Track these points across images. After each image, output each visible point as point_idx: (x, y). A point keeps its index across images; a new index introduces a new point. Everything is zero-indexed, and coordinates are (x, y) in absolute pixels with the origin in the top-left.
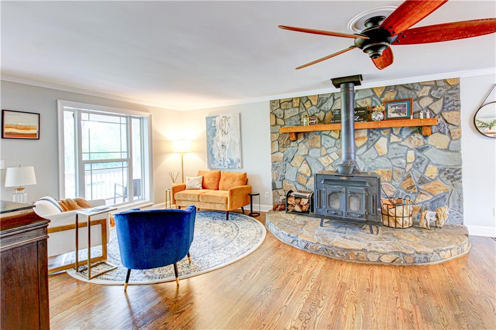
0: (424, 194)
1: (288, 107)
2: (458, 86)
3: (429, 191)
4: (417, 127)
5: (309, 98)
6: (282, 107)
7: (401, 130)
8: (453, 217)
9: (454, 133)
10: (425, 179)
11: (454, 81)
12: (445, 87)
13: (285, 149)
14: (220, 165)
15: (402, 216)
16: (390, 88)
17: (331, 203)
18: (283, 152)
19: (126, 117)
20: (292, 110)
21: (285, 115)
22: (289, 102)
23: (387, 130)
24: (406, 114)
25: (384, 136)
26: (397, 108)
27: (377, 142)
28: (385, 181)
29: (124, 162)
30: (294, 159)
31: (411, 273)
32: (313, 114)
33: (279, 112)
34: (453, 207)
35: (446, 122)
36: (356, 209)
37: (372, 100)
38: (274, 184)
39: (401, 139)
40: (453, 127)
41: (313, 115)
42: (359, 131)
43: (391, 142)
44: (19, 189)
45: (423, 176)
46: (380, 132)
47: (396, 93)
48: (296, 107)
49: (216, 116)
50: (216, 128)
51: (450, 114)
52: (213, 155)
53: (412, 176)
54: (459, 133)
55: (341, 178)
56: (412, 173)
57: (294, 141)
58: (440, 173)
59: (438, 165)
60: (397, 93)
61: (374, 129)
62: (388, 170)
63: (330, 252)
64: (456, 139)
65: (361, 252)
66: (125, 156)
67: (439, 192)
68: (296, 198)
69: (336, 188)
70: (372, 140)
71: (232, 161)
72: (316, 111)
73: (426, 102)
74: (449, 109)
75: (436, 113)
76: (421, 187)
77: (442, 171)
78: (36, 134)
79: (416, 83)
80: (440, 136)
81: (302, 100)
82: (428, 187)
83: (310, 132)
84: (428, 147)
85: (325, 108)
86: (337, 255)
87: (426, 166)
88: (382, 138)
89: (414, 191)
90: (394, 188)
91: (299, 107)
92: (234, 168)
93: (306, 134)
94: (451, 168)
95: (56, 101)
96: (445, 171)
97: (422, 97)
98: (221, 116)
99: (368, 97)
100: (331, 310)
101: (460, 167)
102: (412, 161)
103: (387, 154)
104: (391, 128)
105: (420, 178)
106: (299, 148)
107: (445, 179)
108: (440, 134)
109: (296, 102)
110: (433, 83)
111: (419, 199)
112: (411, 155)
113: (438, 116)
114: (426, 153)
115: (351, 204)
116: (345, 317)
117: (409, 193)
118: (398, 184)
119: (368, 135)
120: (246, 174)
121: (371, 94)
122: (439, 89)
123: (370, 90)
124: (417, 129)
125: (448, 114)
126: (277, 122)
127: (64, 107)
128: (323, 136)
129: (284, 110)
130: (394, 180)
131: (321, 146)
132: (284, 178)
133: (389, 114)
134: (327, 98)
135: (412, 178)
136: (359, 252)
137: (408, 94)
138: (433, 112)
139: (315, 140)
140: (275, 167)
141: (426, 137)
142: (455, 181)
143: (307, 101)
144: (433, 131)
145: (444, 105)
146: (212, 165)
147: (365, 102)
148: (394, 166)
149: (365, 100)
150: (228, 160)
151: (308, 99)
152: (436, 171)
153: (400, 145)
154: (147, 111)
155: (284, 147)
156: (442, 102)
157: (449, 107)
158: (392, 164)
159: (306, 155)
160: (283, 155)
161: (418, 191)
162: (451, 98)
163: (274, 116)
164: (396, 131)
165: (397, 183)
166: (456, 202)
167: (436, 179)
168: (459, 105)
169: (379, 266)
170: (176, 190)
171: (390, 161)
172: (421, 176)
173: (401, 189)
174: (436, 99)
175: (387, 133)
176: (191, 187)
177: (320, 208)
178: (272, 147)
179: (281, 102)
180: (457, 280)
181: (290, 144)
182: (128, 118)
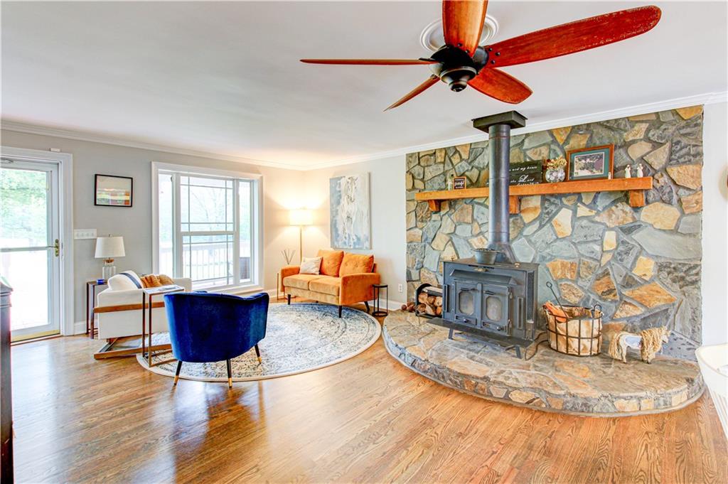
0: (630, 304)
1: (429, 163)
2: (699, 121)
3: (639, 300)
4: (622, 191)
5: (458, 149)
6: (422, 164)
7: (595, 197)
8: (682, 347)
9: (688, 202)
10: (634, 279)
11: (692, 111)
12: (674, 123)
13: (424, 224)
14: (345, 243)
15: (577, 336)
16: (578, 129)
17: (462, 305)
18: (422, 229)
19: (233, 180)
20: (434, 167)
21: (426, 174)
22: (430, 155)
23: (573, 197)
24: (601, 171)
25: (567, 207)
26: (588, 160)
27: (556, 217)
28: (567, 280)
29: (229, 236)
30: (436, 238)
31: (548, 423)
32: (462, 172)
33: (417, 170)
34: (681, 330)
35: (675, 183)
36: (495, 317)
37: (550, 149)
38: (409, 274)
39: (594, 212)
40: (687, 192)
41: (463, 174)
42: (529, 198)
43: (578, 216)
44: (108, 261)
45: (630, 274)
46: (561, 200)
47: (588, 136)
48: (440, 163)
49: (342, 177)
50: (342, 193)
51: (682, 169)
52: (337, 230)
53: (611, 273)
54: (697, 203)
55: (476, 269)
56: (611, 268)
57: (436, 213)
58: (660, 270)
59: (657, 256)
60: (591, 137)
61: (552, 195)
62: (571, 261)
63: (441, 376)
64: (692, 214)
65: (482, 382)
66: (230, 228)
67: (657, 303)
68: (429, 295)
69: (468, 284)
70: (548, 213)
71: (359, 239)
72: (466, 169)
73: (638, 151)
74: (682, 160)
75: (657, 168)
76: (626, 292)
77: (665, 267)
78: (128, 201)
79: (623, 119)
80: (662, 207)
81: (449, 151)
82: (637, 292)
83: (458, 199)
84: (640, 226)
85: (479, 163)
86: (448, 382)
87: (636, 258)
88: (564, 209)
89: (613, 298)
90: (580, 290)
91: (444, 163)
92: (361, 249)
93: (452, 203)
94: (680, 264)
95: (151, 162)
96: (669, 267)
97: (634, 142)
98: (347, 177)
99: (544, 145)
100: (385, 450)
101: (698, 263)
102: (612, 249)
103: (571, 235)
104: (579, 194)
105: (625, 277)
106: (443, 223)
107: (669, 281)
108: (662, 205)
109: (440, 156)
110: (654, 118)
111: (621, 311)
112: (610, 239)
113: (659, 174)
114: (636, 236)
115: (488, 309)
116: (399, 462)
117: (605, 300)
118: (587, 285)
119: (542, 204)
120: (372, 257)
121: (549, 139)
122: (663, 127)
123: (547, 134)
124: (622, 195)
125: (679, 168)
126: (415, 185)
127: (159, 170)
128: (476, 206)
129: (424, 167)
130: (582, 278)
131: (473, 220)
132: (423, 267)
133: (575, 171)
134: (483, 149)
135: (611, 276)
136: (478, 381)
137: (609, 138)
138: (652, 167)
139: (465, 212)
140: (411, 249)
141: (636, 208)
142: (687, 285)
143: (455, 153)
144: (651, 199)
145: (671, 154)
146: (336, 243)
147: (538, 153)
148: (583, 256)
149: (538, 149)
150: (354, 237)
151: (456, 150)
152: (652, 267)
153: (593, 222)
154: (258, 172)
155: (422, 221)
156: (667, 150)
157: (682, 157)
158: (578, 252)
159: (452, 233)
160: (421, 232)
161: (621, 299)
162: (684, 141)
163: (411, 176)
164: (587, 199)
165: (585, 284)
166: (687, 323)
167: (652, 280)
168: (700, 154)
169: (504, 405)
170: (286, 274)
171: (576, 248)
172: (627, 274)
173: (591, 293)
174: (656, 145)
175: (572, 202)
176: (306, 270)
177: (448, 311)
178: (408, 221)
179: (420, 156)
180: (620, 447)
181: (431, 217)
182: (235, 181)
